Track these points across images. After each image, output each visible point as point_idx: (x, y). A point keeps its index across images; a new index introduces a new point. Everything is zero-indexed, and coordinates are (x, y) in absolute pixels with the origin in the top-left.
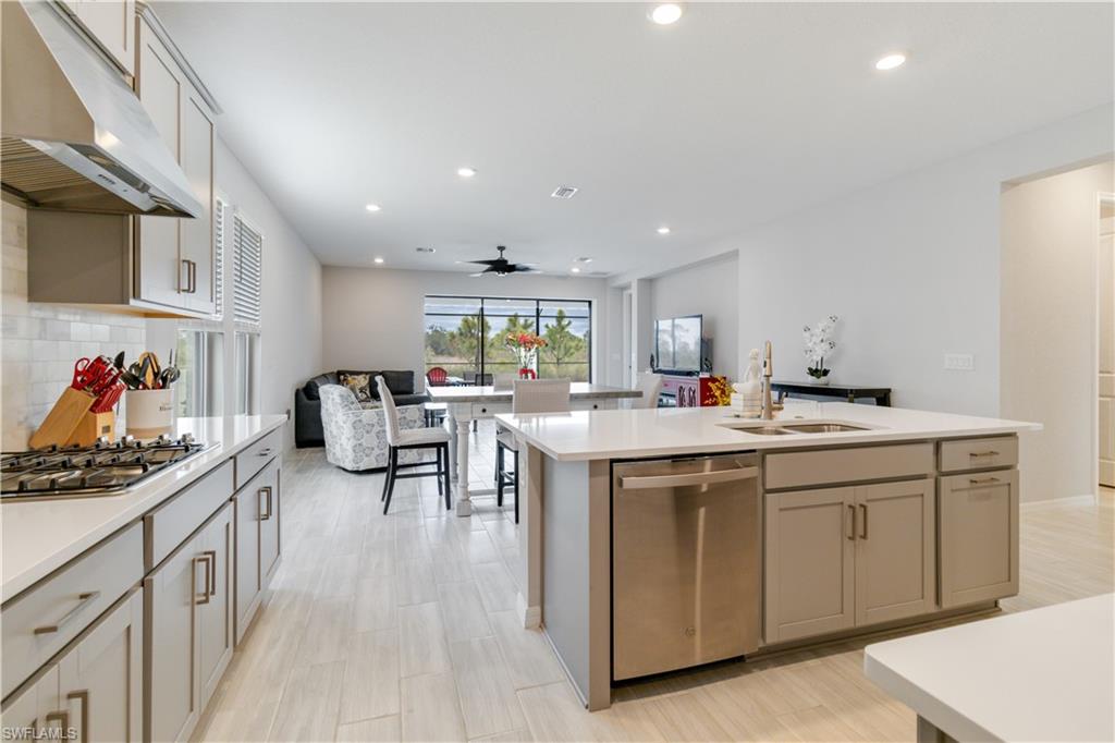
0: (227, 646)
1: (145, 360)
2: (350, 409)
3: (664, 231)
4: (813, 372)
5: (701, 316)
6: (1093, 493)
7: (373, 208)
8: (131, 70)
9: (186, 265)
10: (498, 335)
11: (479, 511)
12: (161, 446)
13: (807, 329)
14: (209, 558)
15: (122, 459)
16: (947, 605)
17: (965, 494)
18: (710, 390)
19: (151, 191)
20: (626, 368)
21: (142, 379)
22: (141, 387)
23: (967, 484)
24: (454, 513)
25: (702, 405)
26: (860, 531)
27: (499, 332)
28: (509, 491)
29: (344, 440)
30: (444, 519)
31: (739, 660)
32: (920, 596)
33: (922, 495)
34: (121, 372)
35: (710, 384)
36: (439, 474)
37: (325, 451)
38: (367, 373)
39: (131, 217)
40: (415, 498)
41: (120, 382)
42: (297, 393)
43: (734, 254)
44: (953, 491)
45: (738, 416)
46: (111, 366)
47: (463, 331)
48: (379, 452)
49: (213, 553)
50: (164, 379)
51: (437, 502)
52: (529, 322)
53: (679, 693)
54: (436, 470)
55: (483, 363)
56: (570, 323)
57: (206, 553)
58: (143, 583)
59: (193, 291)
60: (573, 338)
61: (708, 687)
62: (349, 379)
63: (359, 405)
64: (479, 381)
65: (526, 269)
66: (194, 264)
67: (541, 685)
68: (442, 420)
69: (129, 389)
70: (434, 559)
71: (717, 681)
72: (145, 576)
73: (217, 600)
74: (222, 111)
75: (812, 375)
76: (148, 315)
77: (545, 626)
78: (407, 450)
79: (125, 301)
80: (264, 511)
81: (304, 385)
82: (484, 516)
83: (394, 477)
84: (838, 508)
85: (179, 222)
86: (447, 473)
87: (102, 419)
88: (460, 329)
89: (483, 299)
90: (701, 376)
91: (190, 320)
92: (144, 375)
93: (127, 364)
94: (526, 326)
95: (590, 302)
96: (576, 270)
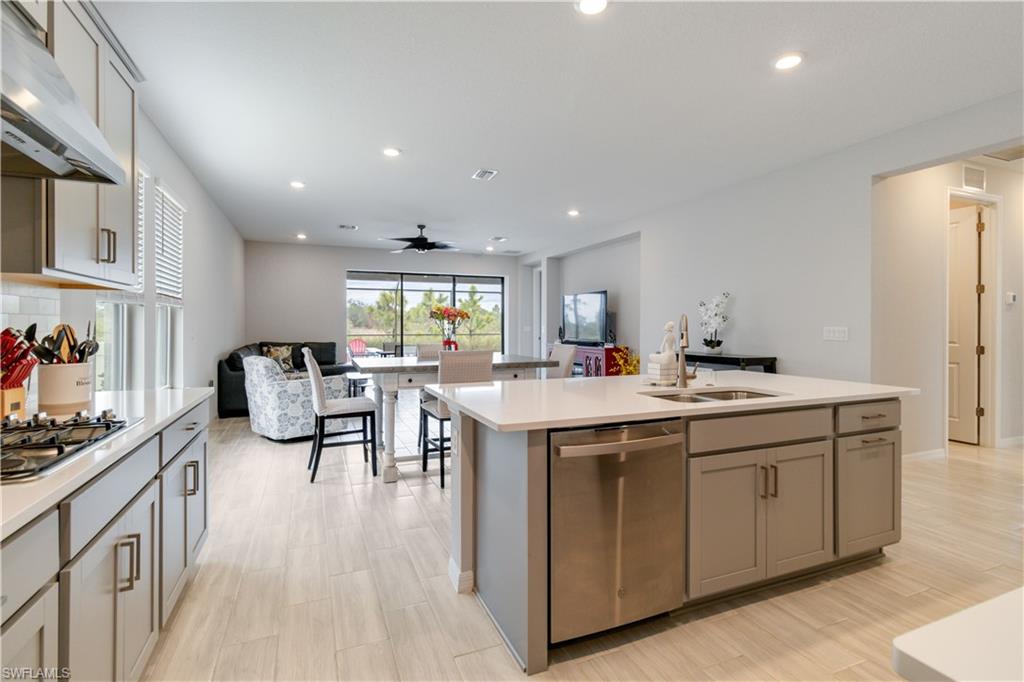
0: (152, 630)
1: (60, 332)
2: (275, 380)
3: (574, 213)
4: (708, 343)
5: (605, 292)
6: (943, 446)
7: (297, 185)
8: (44, 25)
9: (106, 234)
10: (413, 309)
11: (405, 477)
12: (77, 424)
13: (702, 304)
14: (133, 542)
15: (34, 440)
16: (843, 553)
17: (858, 452)
18: (614, 359)
19: (67, 154)
20: (536, 339)
21: (56, 353)
22: (55, 361)
23: (860, 445)
24: (381, 478)
25: (608, 374)
26: (771, 490)
27: (415, 306)
28: (433, 457)
29: (269, 410)
30: (370, 486)
31: (666, 615)
32: (820, 546)
33: (823, 455)
34: (32, 345)
35: (614, 354)
36: (365, 442)
37: (249, 420)
38: (289, 345)
39: (44, 181)
40: (340, 466)
41: (32, 356)
42: (220, 365)
43: (636, 236)
44: (849, 450)
45: (654, 385)
46: (21, 339)
47: (381, 304)
48: (304, 421)
49: (138, 536)
50: (82, 353)
51: (363, 469)
52: (444, 296)
53: (612, 651)
54: (362, 439)
55: (402, 335)
56: (481, 298)
57: (130, 537)
58: (58, 578)
59: (114, 262)
60: (484, 312)
61: (638, 643)
62: (272, 350)
63: (284, 376)
64: (399, 351)
65: (444, 247)
66: (114, 234)
67: (477, 651)
68: (363, 389)
69: (42, 363)
70: (364, 527)
71: (645, 637)
72: (61, 569)
73: (142, 585)
74: (144, 79)
75: (707, 345)
76: (63, 285)
77: (478, 590)
78: (332, 420)
79: (37, 270)
80: (190, 486)
81: (227, 356)
82: (410, 482)
83: (321, 446)
84: (752, 469)
85: (98, 187)
86: (373, 441)
87: (11, 396)
88: (378, 303)
89: (402, 274)
90: (606, 346)
91: (109, 291)
92: (59, 348)
93: (39, 337)
94: (441, 300)
95: (503, 279)
96: (490, 249)
